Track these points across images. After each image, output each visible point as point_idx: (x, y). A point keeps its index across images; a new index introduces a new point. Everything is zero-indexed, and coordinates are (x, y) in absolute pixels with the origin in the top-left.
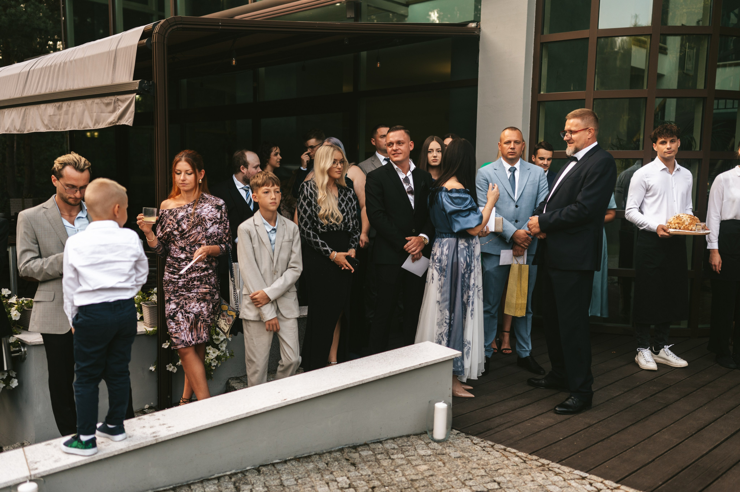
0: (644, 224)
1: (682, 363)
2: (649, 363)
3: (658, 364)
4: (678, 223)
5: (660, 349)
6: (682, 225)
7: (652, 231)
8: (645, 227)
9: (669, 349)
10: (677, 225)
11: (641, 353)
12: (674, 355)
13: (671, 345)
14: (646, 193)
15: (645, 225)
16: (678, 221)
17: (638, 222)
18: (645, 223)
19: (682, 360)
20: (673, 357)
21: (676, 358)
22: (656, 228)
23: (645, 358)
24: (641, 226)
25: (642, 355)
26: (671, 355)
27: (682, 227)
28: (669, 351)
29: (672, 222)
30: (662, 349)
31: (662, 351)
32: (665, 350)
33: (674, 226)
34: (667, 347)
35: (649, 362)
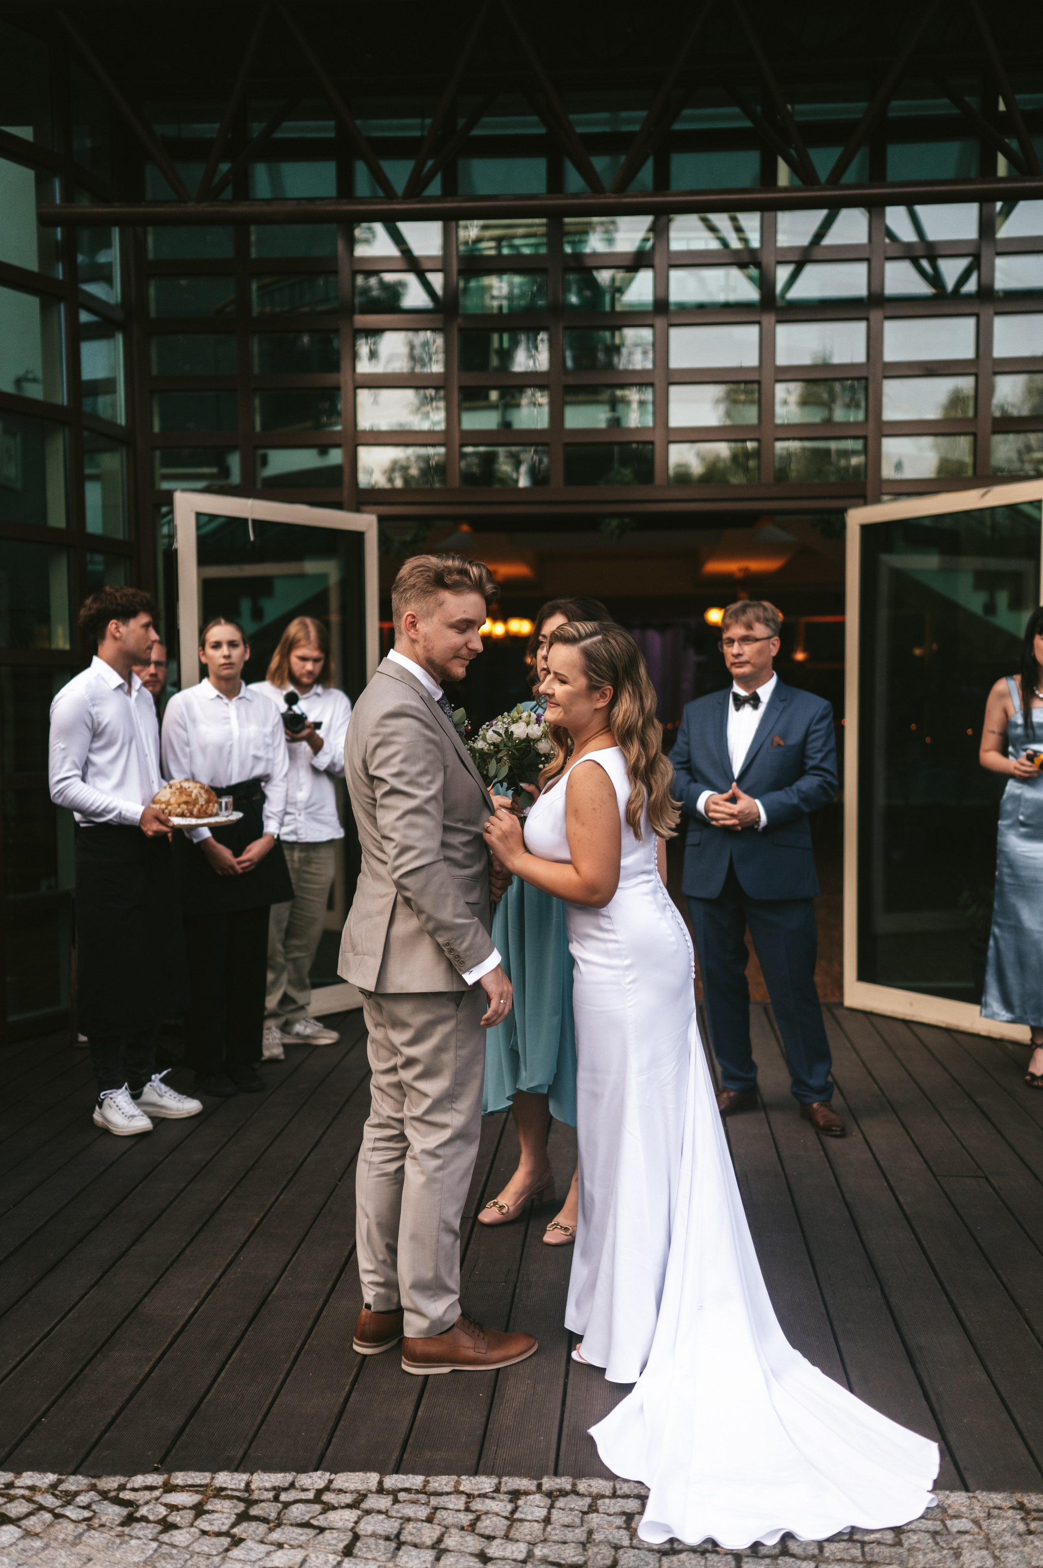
0: (108, 809)
1: (190, 1106)
2: (135, 1118)
3: (153, 1118)
4: (186, 803)
5: (144, 1085)
6: (194, 805)
7: (126, 823)
8: (110, 817)
9: (162, 1080)
10: (184, 806)
11: (111, 1102)
12: (172, 1092)
13: (165, 1072)
14: (92, 741)
15: (110, 812)
16: (184, 798)
17: (93, 808)
18: (111, 806)
19: (189, 1099)
20: (172, 1098)
21: (177, 1099)
22: (138, 817)
23: (122, 1111)
24: (100, 815)
25: (114, 1105)
26: (168, 1095)
27: (195, 811)
28: (163, 1087)
29: (173, 801)
30: (148, 1085)
31: (147, 1089)
32: (155, 1084)
33: (179, 810)
34: (156, 1077)
35: (133, 1116)
